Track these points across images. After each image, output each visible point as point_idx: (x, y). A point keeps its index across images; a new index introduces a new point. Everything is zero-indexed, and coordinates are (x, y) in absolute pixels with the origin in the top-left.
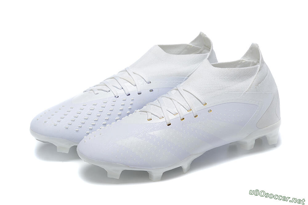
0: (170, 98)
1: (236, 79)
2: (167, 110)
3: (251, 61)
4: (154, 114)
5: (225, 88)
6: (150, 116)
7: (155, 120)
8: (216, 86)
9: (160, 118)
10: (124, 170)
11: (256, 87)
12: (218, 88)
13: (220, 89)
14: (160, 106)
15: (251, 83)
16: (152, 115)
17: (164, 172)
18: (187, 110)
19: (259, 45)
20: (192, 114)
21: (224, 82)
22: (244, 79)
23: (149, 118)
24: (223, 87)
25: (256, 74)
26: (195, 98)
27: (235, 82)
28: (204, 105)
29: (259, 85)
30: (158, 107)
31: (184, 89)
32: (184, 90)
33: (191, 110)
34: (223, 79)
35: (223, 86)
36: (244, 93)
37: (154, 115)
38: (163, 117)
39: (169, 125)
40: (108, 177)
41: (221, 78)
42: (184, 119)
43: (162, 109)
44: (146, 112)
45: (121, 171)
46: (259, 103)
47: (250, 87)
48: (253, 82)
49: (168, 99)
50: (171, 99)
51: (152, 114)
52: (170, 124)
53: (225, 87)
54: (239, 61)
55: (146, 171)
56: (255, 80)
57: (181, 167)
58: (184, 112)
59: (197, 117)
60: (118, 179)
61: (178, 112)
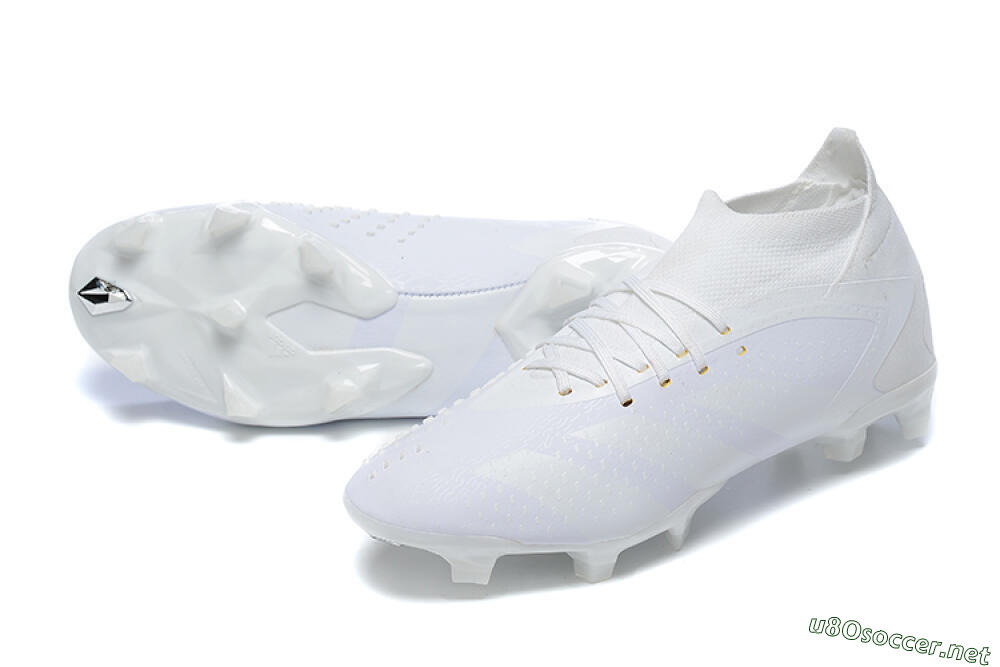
0: (615, 319)
1: (807, 246)
2: (614, 359)
3: (832, 183)
4: (578, 373)
5: (779, 275)
6: (567, 382)
7: (583, 393)
9: (597, 386)
10: (502, 557)
11: (866, 266)
13: (762, 278)
14: (589, 348)
15: (850, 255)
16: (570, 377)
17: (621, 550)
18: (673, 352)
19: (859, 135)
20: (692, 363)
22: (829, 243)
23: (564, 386)
24: (773, 272)
25: (863, 223)
26: (695, 314)
27: (803, 254)
28: (722, 333)
29: (875, 256)
30: (583, 350)
31: (655, 289)
32: (654, 292)
33: (686, 351)
34: (768, 247)
35: (770, 270)
36: (834, 286)
37: (577, 377)
38: (606, 382)
39: (626, 404)
40: (455, 580)
42: (668, 381)
43: (596, 356)
44: (551, 370)
45: (494, 561)
46: (877, 314)
47: (850, 267)
48: (857, 249)
49: (606, 322)
50: (617, 322)
51: (569, 374)
52: (630, 402)
53: (777, 272)
54: (793, 187)
55: (565, 553)
57: (667, 531)
58: (667, 362)
59: (706, 373)
60: (486, 583)
61: (650, 362)
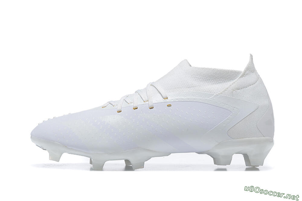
1: (210, 80)
7: (109, 108)
8: (185, 84)
9: (113, 106)
11: (232, 92)
12: (186, 85)
13: (188, 86)
15: (227, 87)
18: (143, 100)
21: (195, 81)
25: (237, 79)
26: (157, 92)
28: (164, 99)
29: (238, 90)
33: (148, 101)
34: (195, 78)
35: (192, 85)
36: (217, 95)
38: (117, 105)
39: (119, 112)
41: (193, 76)
42: (137, 108)
47: (225, 91)
48: (230, 86)
52: (121, 112)
53: (195, 86)
56: (233, 84)
59: (152, 109)
